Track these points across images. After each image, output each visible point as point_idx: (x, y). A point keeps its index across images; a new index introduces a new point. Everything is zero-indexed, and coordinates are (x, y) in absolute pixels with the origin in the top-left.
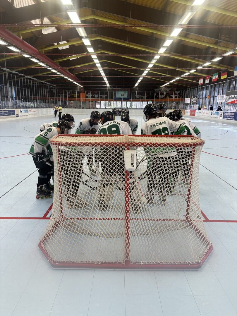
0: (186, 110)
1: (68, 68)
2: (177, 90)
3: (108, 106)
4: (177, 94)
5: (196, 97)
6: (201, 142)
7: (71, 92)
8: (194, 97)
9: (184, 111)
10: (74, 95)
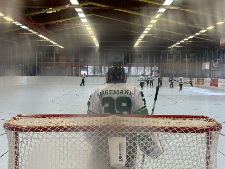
0: (205, 79)
1: (44, 24)
2: (191, 52)
3: (98, 73)
4: (191, 57)
5: (217, 62)
6: (216, 126)
7: (47, 55)
8: (215, 62)
9: (203, 80)
10: (51, 58)
